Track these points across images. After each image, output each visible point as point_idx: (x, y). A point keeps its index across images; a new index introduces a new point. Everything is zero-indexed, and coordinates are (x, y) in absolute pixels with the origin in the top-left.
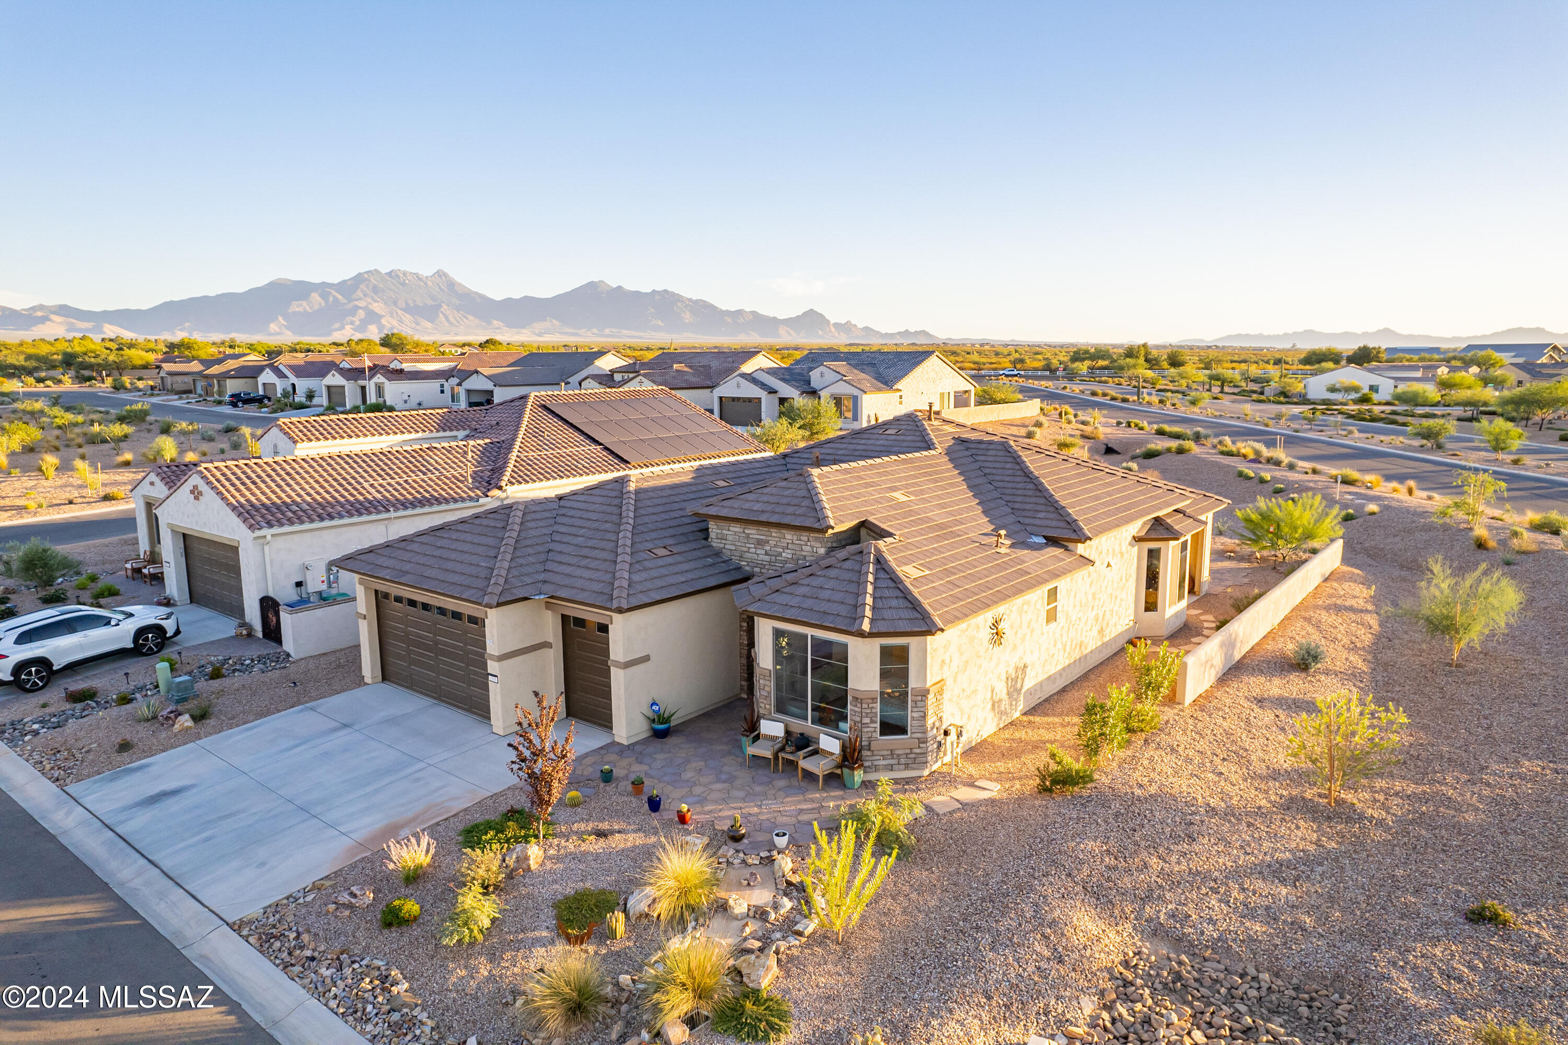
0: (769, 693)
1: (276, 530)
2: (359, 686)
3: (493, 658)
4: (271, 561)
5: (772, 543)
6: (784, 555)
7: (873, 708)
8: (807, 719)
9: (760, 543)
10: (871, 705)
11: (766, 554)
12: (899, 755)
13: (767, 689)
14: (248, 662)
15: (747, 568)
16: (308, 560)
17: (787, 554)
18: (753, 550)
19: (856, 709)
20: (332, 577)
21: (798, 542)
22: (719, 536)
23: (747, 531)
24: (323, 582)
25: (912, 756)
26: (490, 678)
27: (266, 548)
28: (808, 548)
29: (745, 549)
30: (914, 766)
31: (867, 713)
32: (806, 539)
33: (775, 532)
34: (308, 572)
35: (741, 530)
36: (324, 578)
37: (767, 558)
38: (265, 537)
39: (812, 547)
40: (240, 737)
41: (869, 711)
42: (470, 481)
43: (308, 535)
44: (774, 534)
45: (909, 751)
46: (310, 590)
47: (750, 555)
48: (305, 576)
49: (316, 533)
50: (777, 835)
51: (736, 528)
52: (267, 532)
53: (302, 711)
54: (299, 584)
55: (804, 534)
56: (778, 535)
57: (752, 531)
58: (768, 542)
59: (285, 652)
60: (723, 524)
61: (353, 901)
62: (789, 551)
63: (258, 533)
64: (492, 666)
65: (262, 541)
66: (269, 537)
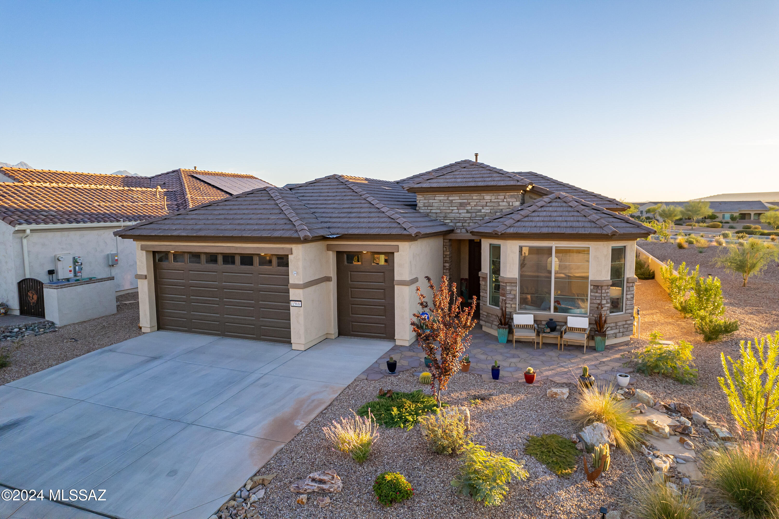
0: (515, 295)
1: (34, 226)
2: (140, 334)
3: (297, 286)
4: (29, 252)
5: (473, 204)
6: (483, 211)
7: (608, 292)
8: (550, 309)
9: (461, 205)
10: (607, 291)
11: (468, 212)
12: (620, 326)
13: (513, 292)
14: (16, 330)
15: (451, 224)
16: (59, 253)
17: (486, 210)
18: (457, 211)
19: (597, 294)
20: (77, 268)
21: (496, 200)
22: (426, 205)
23: (450, 198)
24: (70, 271)
25: (626, 326)
26: (292, 303)
27: (25, 241)
28: (505, 204)
29: (448, 211)
30: (627, 333)
31: (604, 297)
32: (503, 197)
33: (475, 196)
34: (59, 263)
35: (446, 198)
36: (72, 268)
37: (469, 215)
38: (24, 231)
39: (509, 203)
40: (53, 376)
41: (605, 295)
42: (167, 209)
43: (58, 234)
44: (474, 198)
45: (624, 323)
46: (60, 277)
47: (454, 215)
48: (56, 266)
49: (66, 233)
50: (620, 376)
51: (441, 197)
52: (27, 227)
53: (102, 353)
54: (51, 272)
55: (501, 194)
56: (478, 197)
57: (456, 198)
58: (469, 204)
59: (48, 321)
60: (429, 195)
61: (324, 486)
62: (487, 208)
63: (18, 227)
64: (294, 294)
65: (21, 235)
66: (28, 231)
